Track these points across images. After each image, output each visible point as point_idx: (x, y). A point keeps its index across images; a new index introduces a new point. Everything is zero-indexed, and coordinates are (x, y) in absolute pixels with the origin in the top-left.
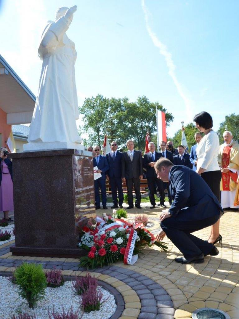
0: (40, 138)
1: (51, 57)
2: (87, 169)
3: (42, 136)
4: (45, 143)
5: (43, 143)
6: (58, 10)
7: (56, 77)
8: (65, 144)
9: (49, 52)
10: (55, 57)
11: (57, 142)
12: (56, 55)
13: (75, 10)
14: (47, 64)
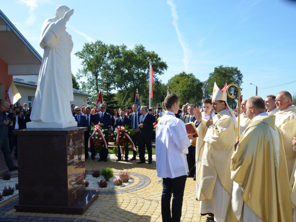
0: (40, 120)
1: (51, 51)
2: (79, 142)
3: (42, 118)
4: (45, 123)
5: (43, 123)
6: (58, 8)
7: (55, 68)
8: (61, 124)
9: (49, 46)
10: (54, 50)
11: (54, 123)
12: (56, 50)
13: (73, 13)
14: (48, 56)
